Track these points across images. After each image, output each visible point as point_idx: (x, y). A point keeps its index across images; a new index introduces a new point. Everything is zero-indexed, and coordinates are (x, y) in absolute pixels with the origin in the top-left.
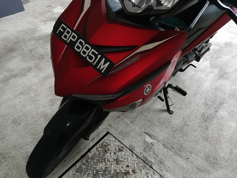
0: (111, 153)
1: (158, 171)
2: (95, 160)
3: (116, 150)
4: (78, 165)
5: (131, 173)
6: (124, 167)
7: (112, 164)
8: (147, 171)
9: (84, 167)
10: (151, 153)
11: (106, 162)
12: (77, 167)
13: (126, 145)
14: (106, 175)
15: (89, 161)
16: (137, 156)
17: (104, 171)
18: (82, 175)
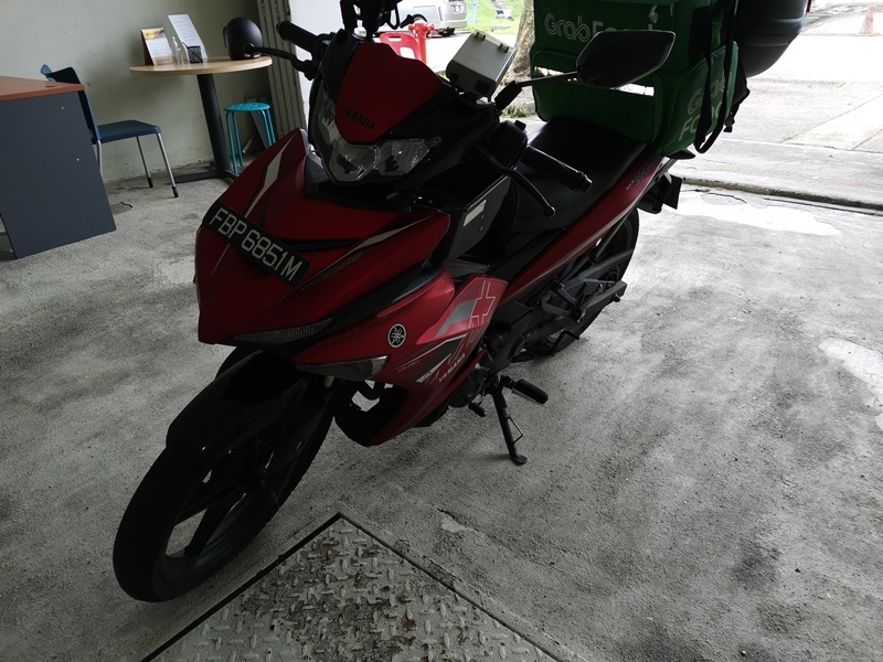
0: (341, 561)
1: (468, 596)
2: (296, 581)
3: (357, 554)
4: (247, 595)
5: (393, 605)
6: (376, 591)
7: (342, 587)
8: (438, 596)
9: (263, 596)
10: (454, 556)
11: (327, 582)
12: (245, 599)
13: (386, 541)
14: (324, 611)
15: (279, 583)
16: (414, 564)
17: (318, 604)
18: (258, 615)
